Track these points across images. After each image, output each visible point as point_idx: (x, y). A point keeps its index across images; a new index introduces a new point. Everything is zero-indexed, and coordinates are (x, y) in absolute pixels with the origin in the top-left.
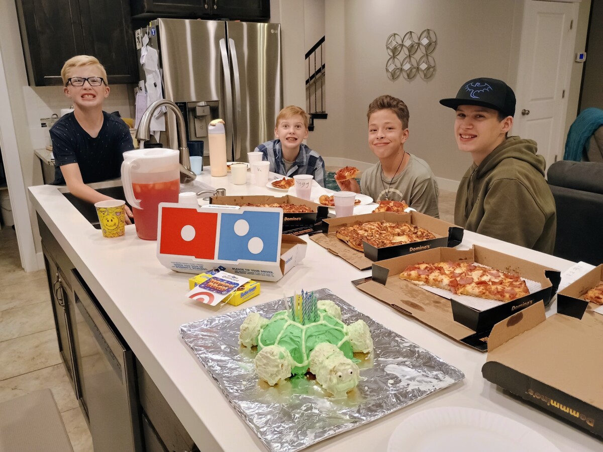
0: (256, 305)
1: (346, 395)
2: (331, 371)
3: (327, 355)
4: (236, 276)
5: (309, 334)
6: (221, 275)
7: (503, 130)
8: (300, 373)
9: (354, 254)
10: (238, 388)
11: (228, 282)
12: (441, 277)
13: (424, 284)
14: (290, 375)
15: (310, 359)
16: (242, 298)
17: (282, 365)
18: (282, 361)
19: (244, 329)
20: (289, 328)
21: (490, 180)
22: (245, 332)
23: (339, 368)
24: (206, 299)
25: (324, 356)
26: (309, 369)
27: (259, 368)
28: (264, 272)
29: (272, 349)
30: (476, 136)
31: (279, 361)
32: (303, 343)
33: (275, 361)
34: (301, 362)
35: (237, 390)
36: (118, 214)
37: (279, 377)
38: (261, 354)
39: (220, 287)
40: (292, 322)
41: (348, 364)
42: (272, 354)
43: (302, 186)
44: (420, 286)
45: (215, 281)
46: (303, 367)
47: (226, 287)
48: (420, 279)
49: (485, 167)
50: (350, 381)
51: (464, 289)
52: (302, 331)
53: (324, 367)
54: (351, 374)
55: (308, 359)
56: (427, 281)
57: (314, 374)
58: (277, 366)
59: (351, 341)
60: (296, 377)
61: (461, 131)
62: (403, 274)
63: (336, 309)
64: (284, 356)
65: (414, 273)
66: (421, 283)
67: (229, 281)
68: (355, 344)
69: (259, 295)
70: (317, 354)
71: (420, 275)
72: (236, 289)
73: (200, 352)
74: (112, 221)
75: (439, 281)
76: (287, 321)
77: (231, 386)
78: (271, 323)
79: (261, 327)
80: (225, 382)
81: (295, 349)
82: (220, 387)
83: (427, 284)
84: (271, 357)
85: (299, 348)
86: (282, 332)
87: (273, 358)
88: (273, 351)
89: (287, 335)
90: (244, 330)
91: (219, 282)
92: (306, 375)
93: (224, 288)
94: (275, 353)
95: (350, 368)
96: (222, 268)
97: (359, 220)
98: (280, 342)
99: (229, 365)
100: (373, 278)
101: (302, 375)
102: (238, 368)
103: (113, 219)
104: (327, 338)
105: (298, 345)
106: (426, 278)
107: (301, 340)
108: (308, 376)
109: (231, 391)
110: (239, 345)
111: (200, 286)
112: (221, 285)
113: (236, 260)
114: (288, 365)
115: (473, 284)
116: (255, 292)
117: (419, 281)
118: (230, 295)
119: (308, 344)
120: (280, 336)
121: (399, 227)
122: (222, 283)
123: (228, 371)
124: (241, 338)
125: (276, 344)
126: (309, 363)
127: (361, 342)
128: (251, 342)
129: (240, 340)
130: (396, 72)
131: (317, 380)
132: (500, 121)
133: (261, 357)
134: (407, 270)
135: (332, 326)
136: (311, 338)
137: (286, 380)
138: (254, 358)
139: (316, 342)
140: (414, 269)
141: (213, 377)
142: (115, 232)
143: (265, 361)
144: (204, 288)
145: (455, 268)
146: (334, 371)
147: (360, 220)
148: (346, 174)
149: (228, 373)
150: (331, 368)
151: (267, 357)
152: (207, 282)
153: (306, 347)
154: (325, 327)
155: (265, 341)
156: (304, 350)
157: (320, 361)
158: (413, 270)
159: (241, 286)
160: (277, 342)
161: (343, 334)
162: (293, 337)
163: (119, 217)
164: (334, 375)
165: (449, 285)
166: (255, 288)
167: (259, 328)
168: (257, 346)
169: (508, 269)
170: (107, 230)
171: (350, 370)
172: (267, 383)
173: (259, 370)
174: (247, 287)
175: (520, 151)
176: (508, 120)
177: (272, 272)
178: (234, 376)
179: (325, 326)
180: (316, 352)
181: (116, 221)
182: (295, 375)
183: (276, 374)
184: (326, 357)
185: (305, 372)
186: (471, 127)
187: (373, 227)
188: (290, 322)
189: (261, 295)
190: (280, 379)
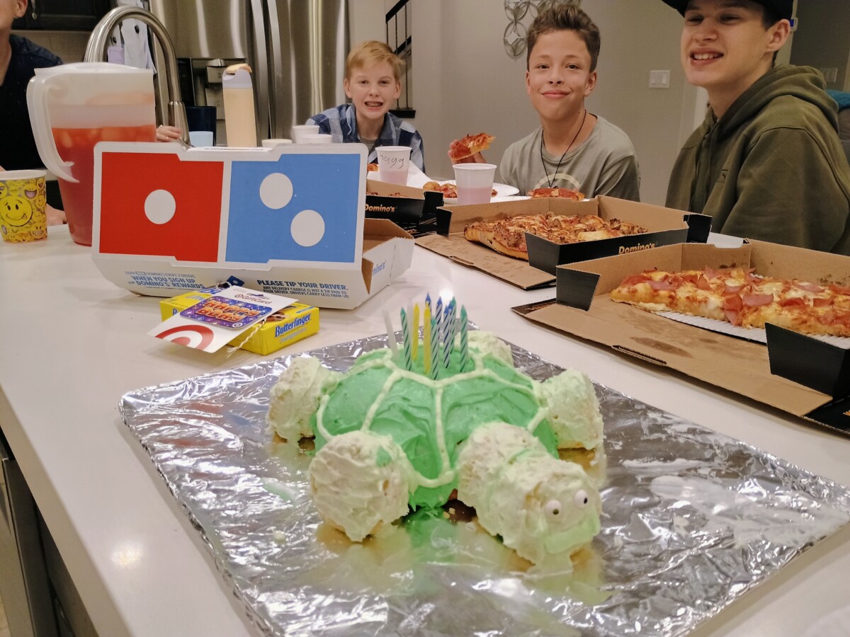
0: (310, 349)
1: (570, 563)
2: (528, 497)
3: (508, 453)
4: (265, 294)
5: (450, 401)
6: (232, 292)
7: (770, 45)
8: (432, 503)
9: (505, 263)
10: (261, 550)
11: (246, 305)
12: (701, 294)
13: (667, 309)
14: (405, 512)
15: (458, 467)
16: (279, 338)
17: (386, 485)
18: (385, 471)
19: (280, 394)
20: (397, 387)
21: (752, 132)
22: (282, 403)
23: (553, 488)
24: (195, 340)
25: (501, 455)
26: (455, 491)
27: (320, 493)
28: (327, 286)
29: (357, 440)
30: (721, 55)
31: (376, 472)
32: (439, 422)
33: (365, 471)
34: (434, 474)
35: (257, 557)
36: (31, 195)
37: (378, 517)
38: (325, 455)
39: (227, 314)
40: (405, 373)
41: (575, 477)
42: (357, 453)
43: (391, 164)
44: (658, 313)
45: (219, 303)
46: (439, 488)
47: (241, 314)
48: (658, 299)
49: (735, 117)
50: (580, 523)
51: (759, 315)
52: (432, 393)
53: (507, 487)
54: (583, 505)
55: (452, 466)
56: (673, 302)
57: (469, 504)
58: (372, 487)
59: (555, 421)
60: (421, 513)
61: (695, 46)
62: (619, 291)
63: (502, 349)
64: (390, 459)
65: (641, 288)
66: (661, 307)
67: (248, 304)
68: (563, 426)
69: (314, 334)
70: (480, 452)
71: (656, 291)
72: (265, 317)
73: (164, 456)
74: (17, 207)
75: (700, 302)
76: (390, 372)
77: (241, 544)
78: (350, 378)
79: (324, 390)
80: (225, 533)
81: (417, 441)
82: (208, 549)
83: (673, 308)
84: (354, 462)
85: (427, 438)
86: (381, 397)
87: (359, 464)
88: (359, 445)
89: (393, 405)
90: (281, 398)
91: (228, 306)
92: (446, 507)
93: (237, 316)
94: (365, 451)
95: (581, 488)
96: (235, 281)
97: (504, 212)
98: (378, 424)
99: (239, 487)
100: (559, 301)
101: (435, 508)
102: (263, 494)
103: (19, 205)
104: (498, 412)
105: (424, 429)
106: (671, 297)
107: (434, 417)
108: (452, 511)
109: (241, 560)
110: (267, 436)
111: (183, 314)
112: (230, 311)
113: (266, 261)
114: (402, 483)
115: (775, 306)
116: (308, 327)
117: (656, 303)
118: (251, 330)
119: (452, 427)
120: (374, 408)
121: (583, 220)
122: (233, 307)
123: (235, 503)
124: (272, 418)
125: (364, 428)
126: (456, 476)
127: (580, 421)
128: (298, 427)
129: (272, 423)
130: (519, 44)
131: (481, 521)
132: (767, 29)
133: (324, 461)
134: (627, 282)
135: (508, 383)
136: (458, 412)
137: (394, 523)
138: (307, 468)
139: (472, 420)
140: (643, 279)
141: (192, 521)
142: (25, 231)
143: (336, 474)
144: (193, 317)
145: (724, 278)
146: (535, 496)
147: (506, 211)
148: (471, 145)
149: (234, 508)
150: (528, 487)
151: (344, 463)
152: (200, 306)
153: (447, 433)
154: (491, 384)
155: (336, 422)
156: (441, 441)
157: (491, 471)
158: (639, 281)
159: (277, 313)
160: (367, 422)
161: (534, 403)
162: (410, 410)
163: (32, 201)
164: (539, 509)
165: (723, 309)
166: (307, 318)
167: (318, 393)
168: (314, 437)
169: (826, 281)
170: (8, 227)
171: (582, 494)
172: (344, 533)
173: (321, 498)
174: (290, 316)
175: (803, 85)
176: (779, 28)
177: (344, 287)
178: (251, 516)
179: (492, 380)
180: (476, 446)
181: (26, 207)
182: (418, 507)
183: (368, 509)
184: (509, 457)
185: (443, 500)
186: (713, 37)
187: (532, 222)
188: (399, 373)
189: (321, 334)
190: (381, 521)
